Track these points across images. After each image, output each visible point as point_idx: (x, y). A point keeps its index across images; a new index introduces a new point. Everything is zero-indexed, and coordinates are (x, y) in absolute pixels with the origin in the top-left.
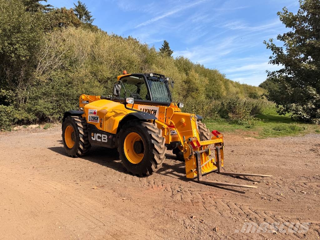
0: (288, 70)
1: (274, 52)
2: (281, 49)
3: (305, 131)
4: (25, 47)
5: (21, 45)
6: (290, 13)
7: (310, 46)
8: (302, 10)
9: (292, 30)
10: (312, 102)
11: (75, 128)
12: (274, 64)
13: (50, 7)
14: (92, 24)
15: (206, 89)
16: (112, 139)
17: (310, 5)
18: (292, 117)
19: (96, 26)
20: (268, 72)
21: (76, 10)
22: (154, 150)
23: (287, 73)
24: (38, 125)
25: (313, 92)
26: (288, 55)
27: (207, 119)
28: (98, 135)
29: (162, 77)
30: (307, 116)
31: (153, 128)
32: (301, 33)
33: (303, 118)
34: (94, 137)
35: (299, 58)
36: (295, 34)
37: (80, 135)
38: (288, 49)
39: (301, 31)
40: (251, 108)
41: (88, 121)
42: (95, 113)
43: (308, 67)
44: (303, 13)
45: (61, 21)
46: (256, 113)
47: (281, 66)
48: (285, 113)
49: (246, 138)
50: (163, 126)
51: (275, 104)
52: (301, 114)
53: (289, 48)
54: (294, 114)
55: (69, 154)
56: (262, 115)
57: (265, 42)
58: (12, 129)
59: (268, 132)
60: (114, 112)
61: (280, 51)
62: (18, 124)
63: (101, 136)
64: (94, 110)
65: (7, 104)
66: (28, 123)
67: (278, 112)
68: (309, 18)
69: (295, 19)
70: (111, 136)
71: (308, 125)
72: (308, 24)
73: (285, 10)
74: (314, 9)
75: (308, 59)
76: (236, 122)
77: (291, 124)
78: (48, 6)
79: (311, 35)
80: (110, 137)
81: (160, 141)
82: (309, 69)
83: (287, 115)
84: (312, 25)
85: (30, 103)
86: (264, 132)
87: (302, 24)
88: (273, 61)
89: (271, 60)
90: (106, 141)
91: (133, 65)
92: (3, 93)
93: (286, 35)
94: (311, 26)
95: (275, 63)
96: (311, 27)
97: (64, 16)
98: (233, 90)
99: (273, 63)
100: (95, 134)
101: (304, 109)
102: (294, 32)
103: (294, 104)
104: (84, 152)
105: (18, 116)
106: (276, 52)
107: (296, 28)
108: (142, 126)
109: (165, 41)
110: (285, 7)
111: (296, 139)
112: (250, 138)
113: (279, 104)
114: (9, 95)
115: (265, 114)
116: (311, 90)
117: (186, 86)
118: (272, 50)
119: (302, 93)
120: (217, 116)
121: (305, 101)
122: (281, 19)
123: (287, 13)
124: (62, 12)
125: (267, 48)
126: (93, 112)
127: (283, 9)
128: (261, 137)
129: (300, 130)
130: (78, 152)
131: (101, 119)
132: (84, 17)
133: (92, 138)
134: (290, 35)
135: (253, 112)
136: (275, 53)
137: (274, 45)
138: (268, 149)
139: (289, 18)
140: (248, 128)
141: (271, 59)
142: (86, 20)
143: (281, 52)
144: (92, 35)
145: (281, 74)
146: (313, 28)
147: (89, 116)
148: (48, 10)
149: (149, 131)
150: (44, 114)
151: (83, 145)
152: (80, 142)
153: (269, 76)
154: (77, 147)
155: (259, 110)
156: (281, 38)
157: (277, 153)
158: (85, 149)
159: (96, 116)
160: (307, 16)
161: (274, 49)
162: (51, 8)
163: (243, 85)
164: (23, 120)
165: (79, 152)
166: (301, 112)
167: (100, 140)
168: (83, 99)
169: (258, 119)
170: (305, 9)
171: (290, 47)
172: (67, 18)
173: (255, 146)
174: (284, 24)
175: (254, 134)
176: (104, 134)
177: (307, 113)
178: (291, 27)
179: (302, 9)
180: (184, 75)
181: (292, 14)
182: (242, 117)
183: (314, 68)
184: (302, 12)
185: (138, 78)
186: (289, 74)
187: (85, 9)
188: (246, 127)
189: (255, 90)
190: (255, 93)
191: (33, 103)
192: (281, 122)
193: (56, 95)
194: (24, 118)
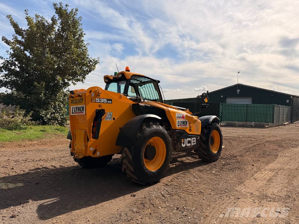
28: (188, 139)
34: (184, 144)
41: (177, 126)
42: (183, 117)
63: (190, 140)
64: (182, 114)
80: (198, 138)
90: (195, 144)
100: (185, 140)
126: (181, 116)
131: (190, 123)
133: (182, 144)
147: (177, 120)
159: (184, 121)
167: (189, 145)
176: (193, 137)
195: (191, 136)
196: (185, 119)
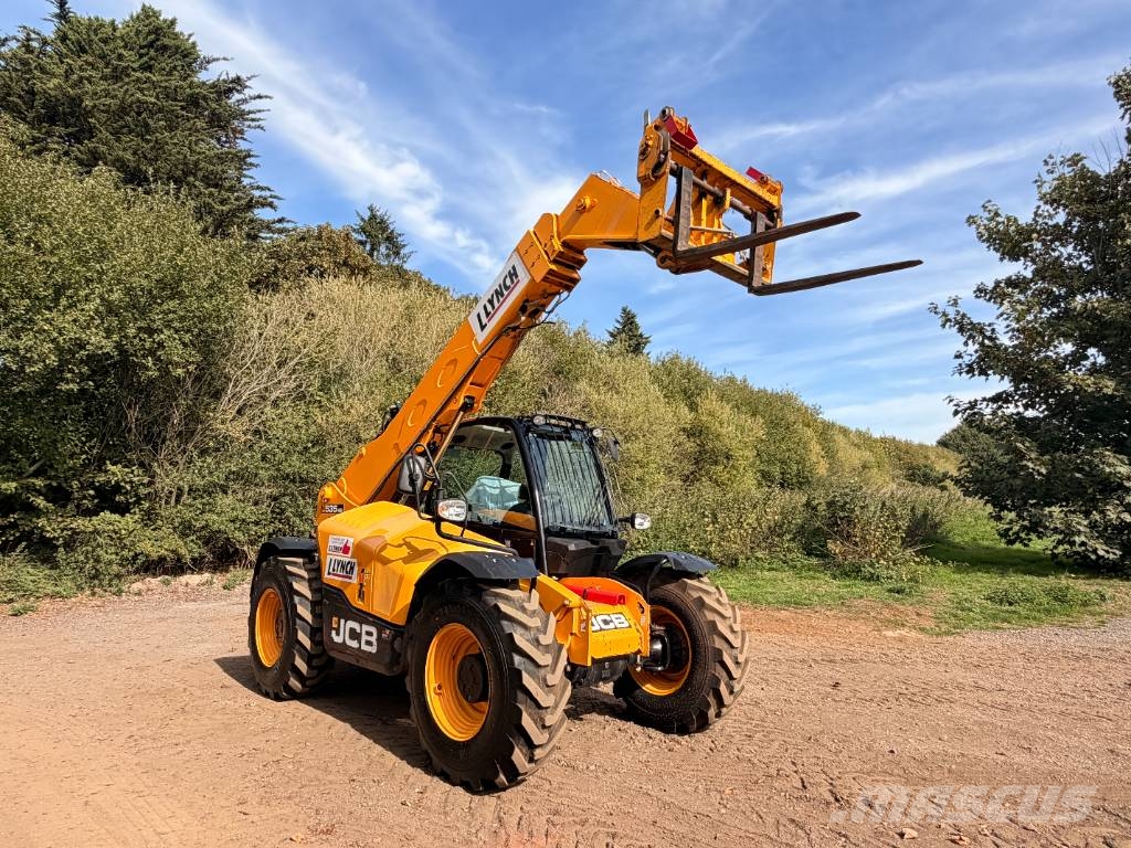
0: (1023, 396)
1: (968, 339)
2: (989, 329)
3: (1109, 606)
4: (187, 338)
5: (177, 331)
6: (1008, 219)
7: (1088, 318)
8: (1048, 207)
9: (1021, 268)
10: (1122, 503)
11: (284, 597)
12: (974, 375)
13: (285, 225)
14: (406, 266)
15: (758, 455)
16: (392, 642)
17: (1073, 193)
18: (1053, 554)
19: (417, 273)
20: (954, 402)
21: (363, 230)
22: (521, 696)
23: (1019, 404)
24: (207, 576)
25: (1119, 469)
26: (1015, 347)
27: (757, 559)
28: (352, 624)
29: (578, 426)
30: (1108, 552)
31: (524, 610)
32: (1053, 276)
33: (1093, 557)
34: (338, 634)
35: (1054, 357)
36: (1032, 280)
37: (298, 621)
38: (1013, 330)
39: (1050, 270)
40: (904, 524)
41: (326, 575)
42: (346, 550)
43: (1089, 386)
44: (1051, 217)
45: (314, 260)
46: (926, 538)
47: (998, 384)
48: (1030, 540)
49: (890, 633)
50: (565, 598)
51: (989, 509)
52: (1083, 544)
53: (1014, 325)
54: (1060, 542)
55: (264, 688)
56: (950, 544)
57: (936, 308)
58: (125, 588)
59: (970, 610)
60: (409, 545)
61: (988, 334)
62: (146, 572)
63: (358, 631)
64: (346, 538)
65: (122, 510)
66: (177, 567)
67: (1004, 534)
68: (1075, 229)
69: (1026, 233)
70: (388, 632)
71: (1117, 582)
72: (1075, 249)
73: (989, 211)
74: (1087, 202)
75: (1087, 358)
76: (854, 572)
77: (1051, 581)
78: (281, 221)
79: (1090, 283)
80: (386, 634)
81: (544, 659)
82: (1093, 392)
83: (1038, 545)
84: (1087, 250)
85: (191, 506)
86: (954, 611)
87: (1054, 250)
88: (968, 365)
89: (960, 365)
90: (373, 649)
91: (517, 381)
92: (114, 474)
93: (1002, 285)
94: (1086, 255)
95: (976, 373)
96: (1084, 258)
97: (324, 248)
98: (852, 457)
99: (968, 372)
100: (342, 621)
101: (1093, 526)
102: (1029, 274)
103: (1056, 510)
104: (308, 683)
105: (150, 548)
106: (974, 337)
107: (1033, 261)
108: (485, 603)
109: (624, 310)
110: (989, 201)
111: (1072, 640)
112: (903, 632)
113: (1002, 509)
114: (131, 482)
115: (958, 540)
116: (1111, 460)
117: (690, 446)
118: (961, 330)
119: (1080, 470)
120: (789, 550)
121: (1093, 499)
122: (980, 236)
123: (1000, 219)
124: (319, 238)
125: (943, 326)
126: (342, 546)
127: (983, 206)
128: (944, 627)
129: (1085, 604)
130: (290, 683)
131: (363, 571)
132: (383, 249)
133: (334, 632)
134: (1016, 283)
135: (913, 538)
136: (970, 342)
137: (964, 316)
138: (968, 678)
139: (1006, 233)
140: (898, 592)
141: (960, 361)
142: (388, 256)
143: (990, 339)
144: (396, 297)
145: (1001, 407)
146: (1093, 262)
147: (329, 557)
148: (281, 231)
149: (504, 623)
150: (228, 539)
151: (309, 659)
152: (297, 646)
153: (960, 415)
154: (286, 664)
155: (935, 526)
156: (986, 293)
157: (1000, 698)
158: (315, 672)
159: (347, 560)
160: (1068, 223)
161: (967, 328)
162: (289, 226)
163: (884, 440)
164: (162, 559)
165: (294, 683)
166: (1083, 538)
167: (354, 644)
168: (328, 500)
169: (933, 563)
170: (1055, 205)
171: (1018, 321)
172: (333, 251)
173: (921, 667)
174: (992, 252)
175: (918, 614)
176: (368, 623)
177: (1108, 541)
178: (1017, 260)
179: (1046, 203)
180: (684, 410)
181: (1016, 220)
182: (874, 555)
183: (1109, 386)
184: (1046, 214)
185: (502, 430)
186: (1026, 407)
187: (387, 227)
188: (890, 591)
189: (926, 457)
190: (926, 466)
191: (200, 507)
192: (1015, 572)
193: (273, 479)
194: (166, 553)
195: (363, 617)
196: (350, 555)
